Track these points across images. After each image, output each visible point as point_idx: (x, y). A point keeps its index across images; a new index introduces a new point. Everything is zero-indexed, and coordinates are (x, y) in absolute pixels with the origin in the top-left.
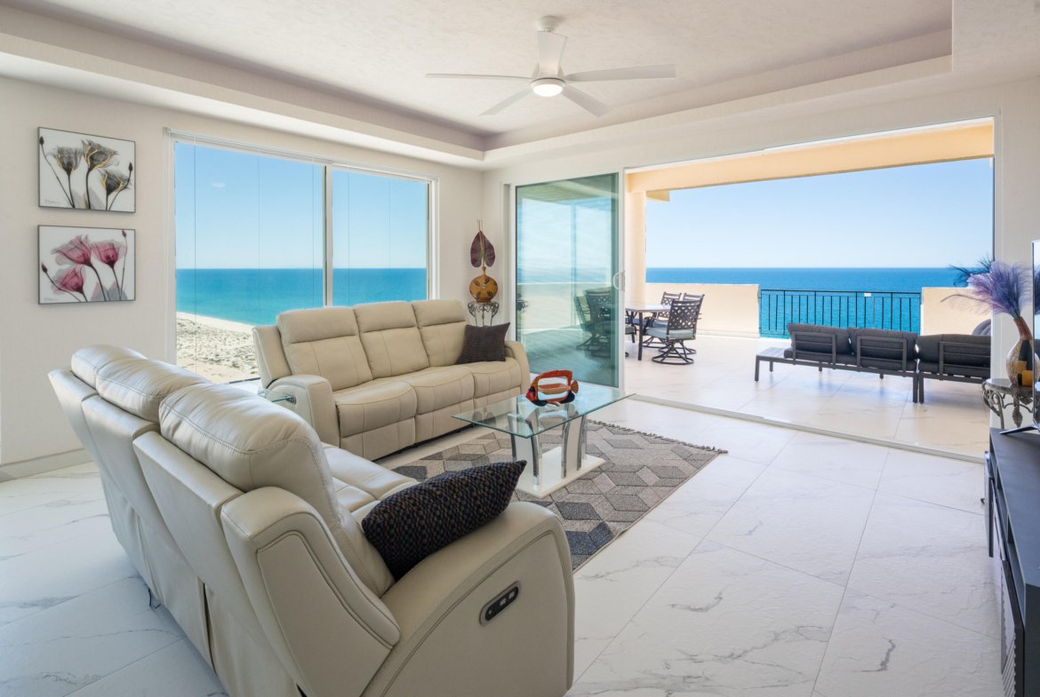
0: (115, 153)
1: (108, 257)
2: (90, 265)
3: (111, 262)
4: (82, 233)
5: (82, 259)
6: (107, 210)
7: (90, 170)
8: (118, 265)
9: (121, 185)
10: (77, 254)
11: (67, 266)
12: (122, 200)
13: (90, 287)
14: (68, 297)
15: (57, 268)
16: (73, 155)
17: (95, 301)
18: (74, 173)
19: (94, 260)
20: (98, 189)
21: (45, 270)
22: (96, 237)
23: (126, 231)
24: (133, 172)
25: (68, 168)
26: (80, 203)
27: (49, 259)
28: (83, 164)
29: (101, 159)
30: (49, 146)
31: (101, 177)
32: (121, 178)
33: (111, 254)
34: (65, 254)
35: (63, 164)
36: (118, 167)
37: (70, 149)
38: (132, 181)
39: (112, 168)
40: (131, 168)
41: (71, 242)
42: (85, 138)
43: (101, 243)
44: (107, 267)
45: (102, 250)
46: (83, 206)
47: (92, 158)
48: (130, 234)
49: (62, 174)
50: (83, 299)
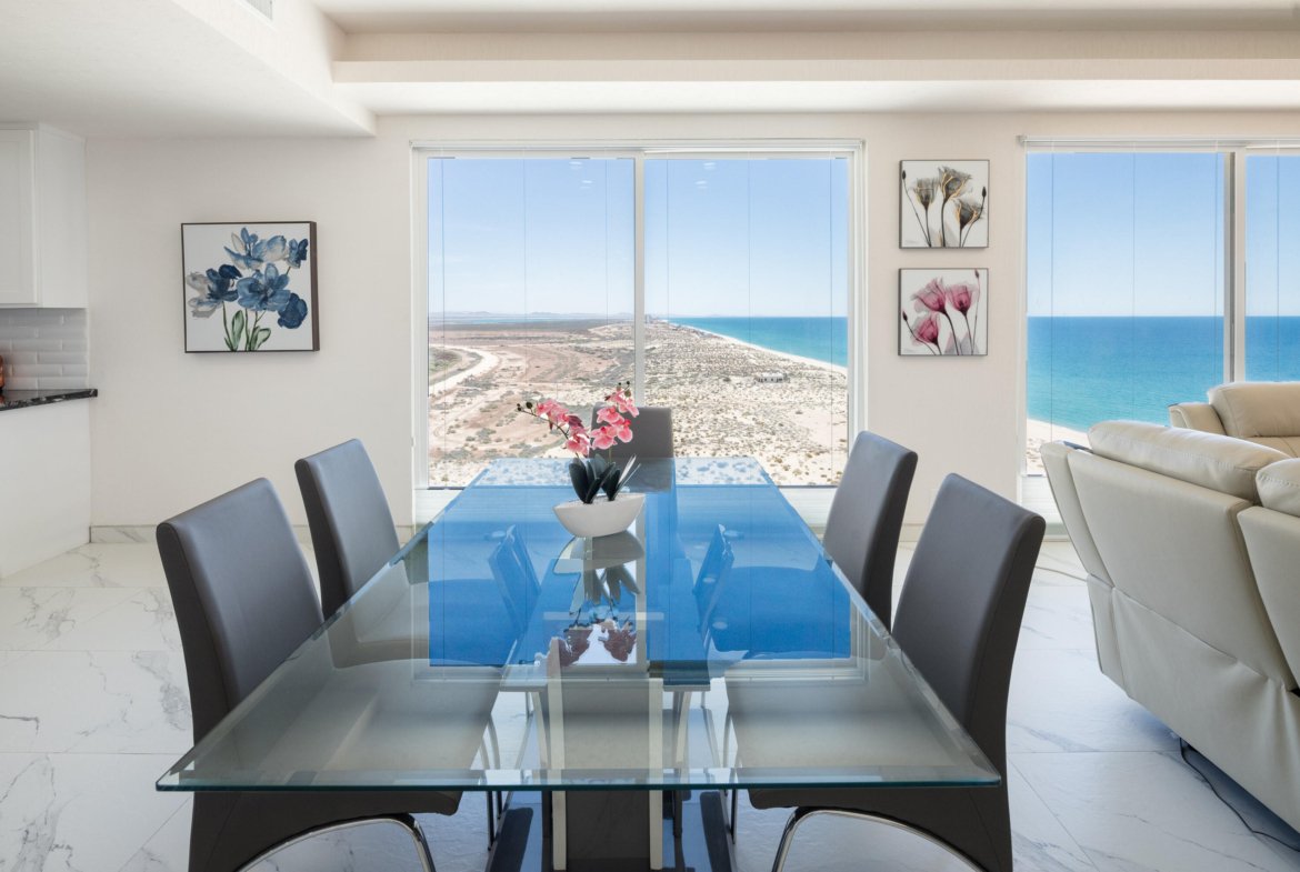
0: (969, 177)
1: (961, 303)
2: (944, 312)
3: (963, 309)
4: (937, 275)
5: (937, 306)
6: (961, 247)
7: (945, 201)
8: (971, 312)
9: (975, 216)
10: (932, 300)
11: (924, 314)
12: (975, 235)
13: (943, 338)
14: (925, 348)
15: (917, 315)
16: (930, 187)
17: (949, 354)
18: (931, 206)
19: (949, 307)
20: (953, 221)
21: (905, 318)
22: (951, 280)
23: (979, 271)
24: (986, 198)
25: (926, 202)
26: (936, 242)
27: (909, 306)
28: (939, 195)
29: (955, 187)
30: (910, 182)
31: (955, 208)
32: (974, 207)
33: (964, 298)
34: (922, 300)
35: (921, 197)
36: (971, 194)
37: (928, 180)
38: (985, 210)
39: (966, 197)
40: (984, 194)
41: (928, 286)
42: (942, 165)
43: (955, 286)
44: (960, 314)
45: (955, 294)
46: (939, 245)
47: (947, 188)
48: (982, 273)
49: (920, 208)
50: (937, 353)
